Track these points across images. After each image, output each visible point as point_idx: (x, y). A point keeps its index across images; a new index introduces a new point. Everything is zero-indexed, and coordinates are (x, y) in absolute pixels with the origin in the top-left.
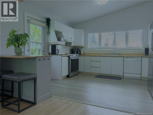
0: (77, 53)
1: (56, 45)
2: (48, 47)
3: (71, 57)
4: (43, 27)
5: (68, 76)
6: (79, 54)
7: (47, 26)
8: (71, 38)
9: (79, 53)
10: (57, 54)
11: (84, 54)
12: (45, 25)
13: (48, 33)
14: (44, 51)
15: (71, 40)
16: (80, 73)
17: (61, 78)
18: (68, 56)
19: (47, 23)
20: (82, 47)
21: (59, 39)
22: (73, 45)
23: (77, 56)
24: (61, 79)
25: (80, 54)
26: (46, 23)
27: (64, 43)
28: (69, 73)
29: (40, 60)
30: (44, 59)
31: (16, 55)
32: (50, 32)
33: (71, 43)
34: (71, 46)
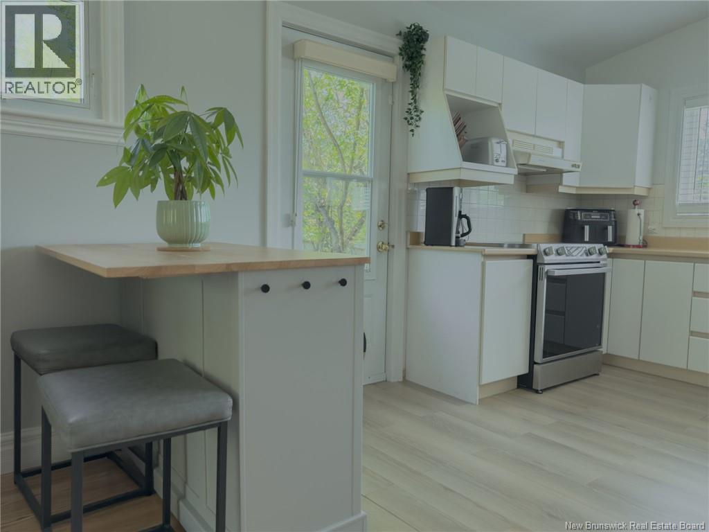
0: (599, 236)
1: (450, 190)
2: (411, 197)
3: (547, 259)
4: (384, 84)
5: (525, 382)
6: (610, 245)
7: (408, 74)
8: (561, 144)
9: (610, 239)
10: (458, 244)
11: (645, 245)
12: (392, 69)
13: (413, 116)
14: (381, 226)
15: (557, 152)
16: (610, 361)
17: (475, 395)
18: (529, 257)
19: (411, 58)
20: (636, 201)
21: (474, 151)
22: (570, 183)
23: (594, 257)
24: (476, 400)
25: (619, 242)
26: (399, 62)
27: (509, 176)
28: (532, 363)
29: (265, 289)
30: (306, 285)
31: (166, 245)
32: (422, 107)
33: (561, 172)
34: (561, 189)
